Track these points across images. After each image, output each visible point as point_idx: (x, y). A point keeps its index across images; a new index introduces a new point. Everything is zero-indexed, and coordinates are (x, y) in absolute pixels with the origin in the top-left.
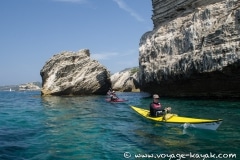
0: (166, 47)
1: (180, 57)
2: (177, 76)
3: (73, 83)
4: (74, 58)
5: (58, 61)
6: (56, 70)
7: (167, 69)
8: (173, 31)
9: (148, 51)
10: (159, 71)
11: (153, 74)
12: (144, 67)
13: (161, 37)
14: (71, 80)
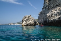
0: (55, 14)
1: (59, 16)
2: (59, 21)
3: (29, 23)
4: (29, 17)
5: (26, 18)
6: (25, 20)
7: (56, 19)
8: (57, 10)
9: (50, 15)
10: (53, 20)
11: (52, 20)
12: (49, 19)
13: (53, 12)
14: (28, 22)
